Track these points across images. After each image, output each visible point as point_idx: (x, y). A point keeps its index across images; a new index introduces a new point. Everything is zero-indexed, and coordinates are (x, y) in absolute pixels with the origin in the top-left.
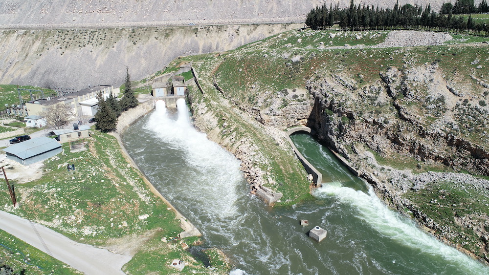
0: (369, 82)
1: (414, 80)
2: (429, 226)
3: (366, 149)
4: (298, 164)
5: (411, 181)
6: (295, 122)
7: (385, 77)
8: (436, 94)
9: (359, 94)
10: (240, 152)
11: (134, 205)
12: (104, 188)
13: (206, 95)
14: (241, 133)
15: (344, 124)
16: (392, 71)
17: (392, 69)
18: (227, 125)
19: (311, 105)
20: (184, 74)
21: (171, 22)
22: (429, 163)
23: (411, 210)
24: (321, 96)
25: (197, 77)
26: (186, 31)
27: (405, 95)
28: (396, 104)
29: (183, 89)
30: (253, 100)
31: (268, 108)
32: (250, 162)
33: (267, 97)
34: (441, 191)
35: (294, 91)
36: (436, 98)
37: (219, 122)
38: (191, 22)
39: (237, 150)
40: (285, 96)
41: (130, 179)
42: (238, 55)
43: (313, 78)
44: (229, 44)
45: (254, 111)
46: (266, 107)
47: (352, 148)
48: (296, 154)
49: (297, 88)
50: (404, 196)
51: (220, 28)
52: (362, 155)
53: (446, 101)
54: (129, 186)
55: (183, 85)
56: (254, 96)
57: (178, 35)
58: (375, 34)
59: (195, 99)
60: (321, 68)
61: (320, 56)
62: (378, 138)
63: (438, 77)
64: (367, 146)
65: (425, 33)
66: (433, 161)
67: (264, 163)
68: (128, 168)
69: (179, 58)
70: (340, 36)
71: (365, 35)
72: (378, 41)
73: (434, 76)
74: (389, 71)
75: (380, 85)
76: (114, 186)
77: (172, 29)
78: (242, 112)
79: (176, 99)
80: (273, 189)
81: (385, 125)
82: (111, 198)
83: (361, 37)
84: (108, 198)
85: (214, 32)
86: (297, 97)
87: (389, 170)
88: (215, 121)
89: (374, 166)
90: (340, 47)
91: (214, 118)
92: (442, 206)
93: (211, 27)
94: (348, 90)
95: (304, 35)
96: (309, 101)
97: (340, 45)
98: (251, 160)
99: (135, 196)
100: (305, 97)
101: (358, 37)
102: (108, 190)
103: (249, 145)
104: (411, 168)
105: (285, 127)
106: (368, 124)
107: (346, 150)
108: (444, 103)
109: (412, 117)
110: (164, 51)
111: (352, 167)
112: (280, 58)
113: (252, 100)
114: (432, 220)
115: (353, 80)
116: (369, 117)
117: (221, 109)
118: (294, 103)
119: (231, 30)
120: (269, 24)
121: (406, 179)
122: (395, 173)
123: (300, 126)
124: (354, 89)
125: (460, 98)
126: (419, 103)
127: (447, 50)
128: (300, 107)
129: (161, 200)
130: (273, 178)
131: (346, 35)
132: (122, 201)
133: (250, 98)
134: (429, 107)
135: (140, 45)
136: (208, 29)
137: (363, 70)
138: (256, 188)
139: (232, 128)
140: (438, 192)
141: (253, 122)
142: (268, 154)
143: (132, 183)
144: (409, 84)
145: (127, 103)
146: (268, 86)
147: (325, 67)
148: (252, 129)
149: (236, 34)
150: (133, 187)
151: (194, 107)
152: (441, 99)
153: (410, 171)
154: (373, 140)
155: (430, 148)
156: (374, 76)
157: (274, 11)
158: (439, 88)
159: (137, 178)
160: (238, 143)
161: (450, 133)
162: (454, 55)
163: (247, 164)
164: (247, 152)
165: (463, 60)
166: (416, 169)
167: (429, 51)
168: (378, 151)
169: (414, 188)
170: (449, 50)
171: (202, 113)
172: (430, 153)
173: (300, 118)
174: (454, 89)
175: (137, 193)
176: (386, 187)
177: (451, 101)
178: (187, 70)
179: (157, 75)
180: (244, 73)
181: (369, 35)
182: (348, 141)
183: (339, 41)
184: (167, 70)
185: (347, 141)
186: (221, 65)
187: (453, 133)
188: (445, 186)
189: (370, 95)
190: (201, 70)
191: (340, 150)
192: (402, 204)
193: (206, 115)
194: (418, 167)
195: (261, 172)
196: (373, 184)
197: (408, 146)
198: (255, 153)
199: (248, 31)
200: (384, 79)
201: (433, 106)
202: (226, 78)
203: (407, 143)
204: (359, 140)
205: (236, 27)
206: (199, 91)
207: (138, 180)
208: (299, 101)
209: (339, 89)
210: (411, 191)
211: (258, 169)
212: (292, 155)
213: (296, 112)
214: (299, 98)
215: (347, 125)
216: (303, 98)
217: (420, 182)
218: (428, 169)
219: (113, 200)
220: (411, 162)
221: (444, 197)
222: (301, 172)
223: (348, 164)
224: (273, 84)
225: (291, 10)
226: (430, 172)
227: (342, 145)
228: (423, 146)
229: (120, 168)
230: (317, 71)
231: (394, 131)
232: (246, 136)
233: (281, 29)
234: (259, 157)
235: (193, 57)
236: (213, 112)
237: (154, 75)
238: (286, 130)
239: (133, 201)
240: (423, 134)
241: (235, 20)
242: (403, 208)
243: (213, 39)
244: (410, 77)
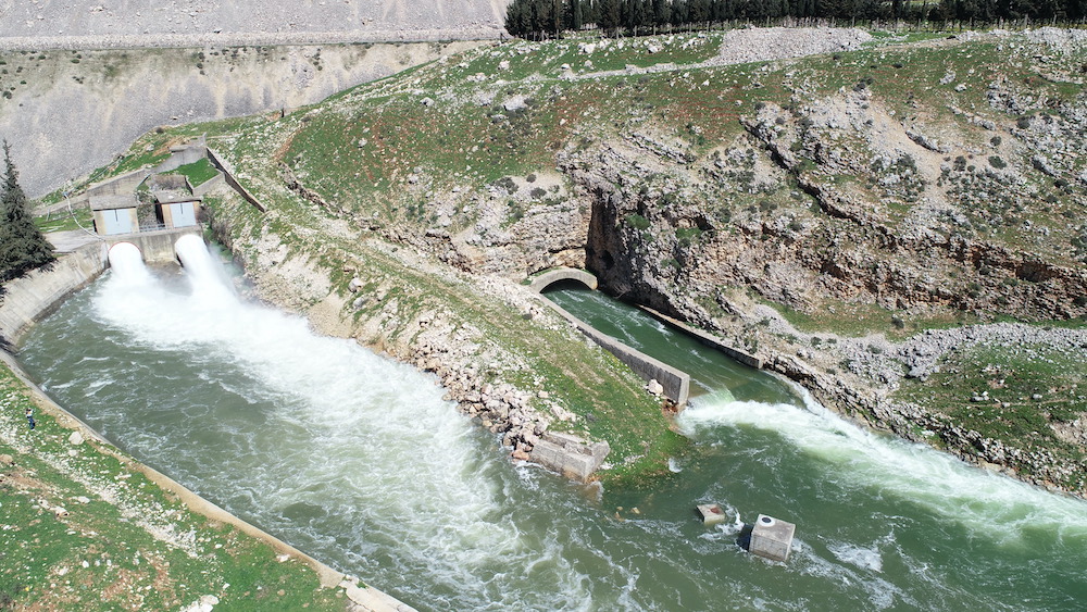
0: (719, 142)
1: (830, 127)
2: (995, 458)
3: (755, 300)
4: (606, 359)
5: (896, 360)
6: (545, 260)
7: (758, 127)
8: (892, 153)
9: (706, 170)
10: (427, 350)
11: (152, 570)
12: (8, 532)
13: (274, 214)
14: (412, 300)
15: (687, 245)
16: (770, 111)
17: (768, 107)
18: (363, 284)
19: (583, 211)
20: (183, 169)
21: (116, 39)
22: (917, 312)
23: (930, 428)
24: (605, 186)
25: (231, 170)
26: (168, 61)
27: (819, 161)
28: (805, 183)
29: (190, 210)
30: (422, 212)
31: (471, 228)
32: (472, 372)
33: (459, 201)
34: (988, 369)
35: (531, 179)
36: (895, 161)
37: (333, 280)
38: (179, 38)
39: (413, 346)
40: (510, 193)
41: (94, 483)
42: (345, 109)
43: (572, 145)
44: (301, 93)
45: (431, 240)
46: (466, 226)
47: (719, 302)
48: (590, 336)
49: (536, 173)
50: (897, 396)
51: (266, 52)
52: (750, 315)
53: (917, 164)
54: (97, 506)
55: (191, 197)
56: (422, 203)
57: (146, 70)
58: (692, 40)
59: (239, 228)
60: (587, 119)
61: (575, 93)
62: (779, 270)
63: (879, 114)
64: (754, 291)
65: (807, 30)
66: (925, 305)
67: (517, 369)
68: (74, 447)
69: (160, 131)
70: (607, 48)
71: (668, 43)
72: (704, 52)
73: (870, 114)
74: (761, 111)
75: (749, 147)
76: (49, 516)
77: (124, 56)
78: (395, 246)
79: (174, 237)
80: (582, 436)
81: (796, 235)
82: (50, 563)
83: (661, 47)
84: (36, 567)
85: (252, 62)
86: (544, 193)
87: (830, 341)
88: (321, 280)
89: (791, 339)
90: (617, 73)
91: (315, 270)
92: (1007, 405)
93: (240, 51)
94: (672, 164)
95: (511, 52)
96: (575, 202)
97: (614, 68)
98: (474, 365)
99: (138, 538)
100: (562, 192)
101: (654, 49)
102: (27, 533)
103: (449, 329)
104: (880, 329)
105: (524, 275)
106: (749, 237)
107: (702, 309)
108: (914, 170)
109: (856, 209)
110: (109, 114)
111: (735, 349)
112: (470, 104)
113: (416, 212)
114: (999, 443)
115: (679, 141)
116: (750, 219)
117: (333, 245)
118: (538, 208)
119: (297, 58)
120: (398, 44)
121: (881, 357)
122: (849, 345)
123: (557, 267)
124: (688, 159)
125: (944, 155)
126: (859, 176)
127: (879, 59)
128: (557, 219)
129: (242, 535)
130: (560, 404)
131: (621, 45)
132: (103, 568)
133: (412, 209)
134: (886, 181)
135: (28, 98)
136: (233, 53)
137: (697, 115)
138: (527, 439)
139: (382, 291)
140: (981, 372)
141: (436, 269)
142: (515, 343)
143: (107, 495)
144: (822, 135)
145: (17, 252)
146: (457, 174)
147: (597, 117)
148: (442, 286)
149: (312, 67)
150: (116, 507)
151: (242, 249)
152: (905, 162)
153: (881, 336)
154: (768, 274)
155: (916, 275)
156: (727, 129)
157: (401, 14)
158: (890, 139)
159: (121, 475)
160: (412, 329)
161: (954, 233)
162: (898, 66)
163: (463, 378)
164: (449, 348)
165: (921, 77)
166: (892, 329)
167: (838, 64)
168: (786, 302)
169: (915, 372)
170: (883, 57)
171: (274, 263)
172: (917, 288)
173: (558, 247)
174: (925, 138)
175: (139, 524)
176: (842, 382)
177: (929, 165)
178: (192, 159)
179: (94, 178)
180: (374, 148)
181: (679, 42)
182: (704, 285)
183: (600, 60)
184: (125, 162)
185: (699, 287)
186: (300, 136)
187: (961, 233)
188: (989, 356)
189: (733, 170)
190: (239, 153)
191: (687, 313)
192: (902, 419)
193: (289, 265)
194: (897, 323)
195: (519, 394)
196: (808, 381)
197: (860, 277)
198: (477, 347)
199: (344, 59)
200: (754, 132)
201: (894, 178)
202: (322, 164)
203: (857, 270)
204: (732, 280)
205: (312, 51)
206: (255, 209)
207: (127, 481)
208: (549, 202)
209: (651, 164)
210: (910, 383)
211: (505, 387)
212: (578, 340)
213: (547, 231)
214: (549, 195)
215: (697, 246)
216: (558, 195)
217: (918, 358)
218: (921, 325)
219: (62, 572)
220: (874, 315)
221: (1002, 381)
222: (622, 377)
223: (722, 343)
224: (469, 168)
225: (441, 14)
226: (930, 331)
227: (688, 299)
228: (897, 272)
229: (45, 449)
230: (579, 127)
231: (816, 248)
232: (432, 306)
233: (428, 53)
234: (495, 355)
235: (202, 127)
236: (307, 255)
237: (85, 178)
238: (526, 282)
239: (142, 559)
240: (890, 244)
241: (298, 34)
242: (909, 426)
243: (251, 79)
244: (818, 120)
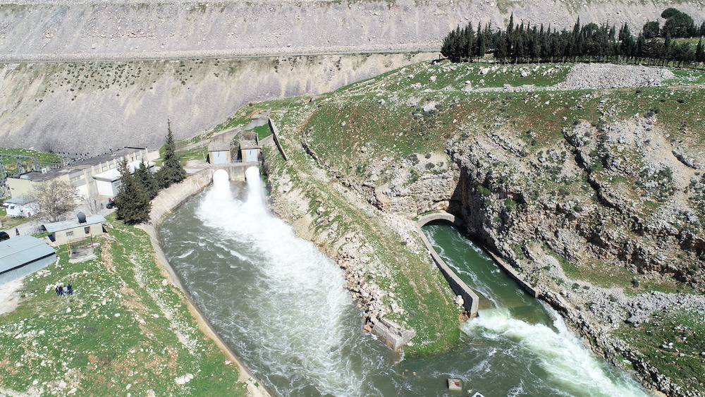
0: (545, 144)
1: (619, 142)
2: (663, 389)
3: (546, 251)
4: (438, 277)
5: (624, 308)
6: (429, 206)
7: (572, 137)
8: (657, 165)
9: (531, 163)
10: (345, 255)
11: (169, 358)
12: (119, 329)
13: (290, 163)
14: (346, 224)
15: (509, 211)
16: (583, 127)
17: (582, 124)
18: (323, 211)
19: (455, 179)
20: (257, 129)
21: (238, 51)
22: (651, 278)
23: (629, 359)
24: (470, 165)
25: (277, 134)
26: (261, 64)
27: (606, 165)
28: (592, 179)
29: (255, 153)
30: (364, 171)
31: (387, 184)
32: (361, 273)
33: (385, 166)
34: (679, 328)
35: (428, 157)
36: (658, 171)
37: (310, 206)
38: (269, 50)
39: (340, 251)
40: (414, 165)
41: (165, 307)
42: (340, 101)
43: (456, 137)
44: (326, 84)
45: (365, 188)
46: (385, 182)
47: (523, 249)
48: (435, 260)
49: (432, 153)
50: (614, 333)
51: (312, 59)
52: (540, 261)
53: (673, 176)
54: (164, 322)
55: (256, 146)
56: (365, 165)
57: (249, 69)
58: (550, 69)
59: (274, 168)
60: (469, 121)
61: (467, 102)
62: (565, 234)
63: (657, 136)
64: (548, 246)
65: (630, 67)
66: (658, 274)
67: (384, 276)
68: (163, 287)
69: (251, 105)
70: (496, 72)
71: (535, 70)
72: (555, 79)
73: (650, 135)
74: (577, 126)
75: (564, 150)
76: (137, 323)
77: (240, 62)
78: (347, 189)
79: (245, 168)
80: (400, 324)
81: (577, 214)
82: (129, 347)
83: (529, 73)
84: (124, 347)
85: (303, 65)
86: (433, 166)
87: (586, 288)
88: (304, 205)
89: (560, 282)
90: (497, 89)
91: (303, 199)
92: (682, 355)
93: (298, 58)
94: (512, 156)
95: (439, 70)
96: (451, 173)
97: (497, 86)
98: (363, 269)
99: (171, 339)
100: (445, 167)
101: (524, 74)
102: (124, 331)
103: (358, 245)
104: (622, 285)
105: (415, 214)
106: (548, 211)
107: (513, 252)
108: (670, 179)
109: (621, 202)
110: (228, 94)
111: (524, 282)
112: (405, 105)
113: (361, 170)
114: (668, 379)
115: (520, 141)
116: (550, 200)
117: (314, 185)
118: (428, 175)
119: (328, 63)
120: (386, 54)
121: (615, 304)
122: (597, 293)
123: (438, 211)
124: (522, 154)
125: (696, 171)
126: (630, 180)
127: (669, 95)
128: (438, 183)
129: (216, 346)
130: (399, 303)
131: (504, 70)
132: (148, 353)
133: (359, 169)
134: (648, 185)
135: (192, 85)
136: (293, 60)
137: (536, 125)
138: (372, 320)
139: (332, 217)
140: (674, 329)
141: (364, 206)
142: (389, 260)
143: (168, 314)
144: (612, 148)
145: (168, 176)
146: (387, 149)
147: (475, 120)
148: (363, 217)
149: (336, 68)
150: (169, 321)
151: (272, 181)
152: (666, 173)
153: (621, 290)
154: (557, 237)
155: (653, 253)
156: (553, 134)
157: (393, 34)
158: (660, 155)
159: (177, 305)
160: (342, 241)
161: (685, 228)
162: (681, 102)
163: (356, 277)
164: (355, 257)
165: (696, 110)
166: (630, 286)
167: (639, 96)
168: (565, 256)
169: (632, 319)
170: (672, 94)
171: (285, 192)
172: (652, 262)
173: (438, 199)
174: (685, 157)
175: (176, 332)
176: (583, 317)
177: (682, 176)
178: (261, 123)
179: (216, 130)
180: (349, 128)
181: (541, 70)
182: (517, 238)
183: (493, 80)
184: (232, 122)
185: (514, 238)
186: (314, 116)
187: (690, 229)
188: (684, 318)
189: (549, 165)
190: (283, 123)
191: (503, 253)
192: (613, 349)
193: (291, 194)
194: (634, 283)
195: (379, 292)
196: (563, 311)
197: (616, 248)
198: (368, 259)
199: (354, 63)
200: (570, 140)
201: (654, 183)
202: (321, 136)
203: (614, 244)
204: (534, 236)
205: (336, 58)
206: (281, 156)
207: (179, 308)
208: (435, 172)
209: (499, 155)
210: (627, 326)
211: (374, 286)
212: (428, 262)
213: (431, 190)
214: (436, 168)
215: (515, 212)
216: (442, 168)
217: (639, 310)
218: (651, 287)
219: (133, 352)
220: (621, 275)
221: (685, 338)
222: (443, 290)
223: (518, 277)
224: (395, 146)
225: (417, 33)
226: (655, 292)
227: (506, 244)
228: (640, 249)
229: (151, 286)
230: (463, 126)
231: (590, 224)
232: (354, 230)
233: (403, 60)
234: (376, 265)
235: (271, 103)
236: (301, 189)
237: (212, 130)
238: (416, 219)
239: (166, 351)
240: (639, 230)
241: (334, 47)
242: (616, 354)
243: (301, 75)
244: (613, 136)
